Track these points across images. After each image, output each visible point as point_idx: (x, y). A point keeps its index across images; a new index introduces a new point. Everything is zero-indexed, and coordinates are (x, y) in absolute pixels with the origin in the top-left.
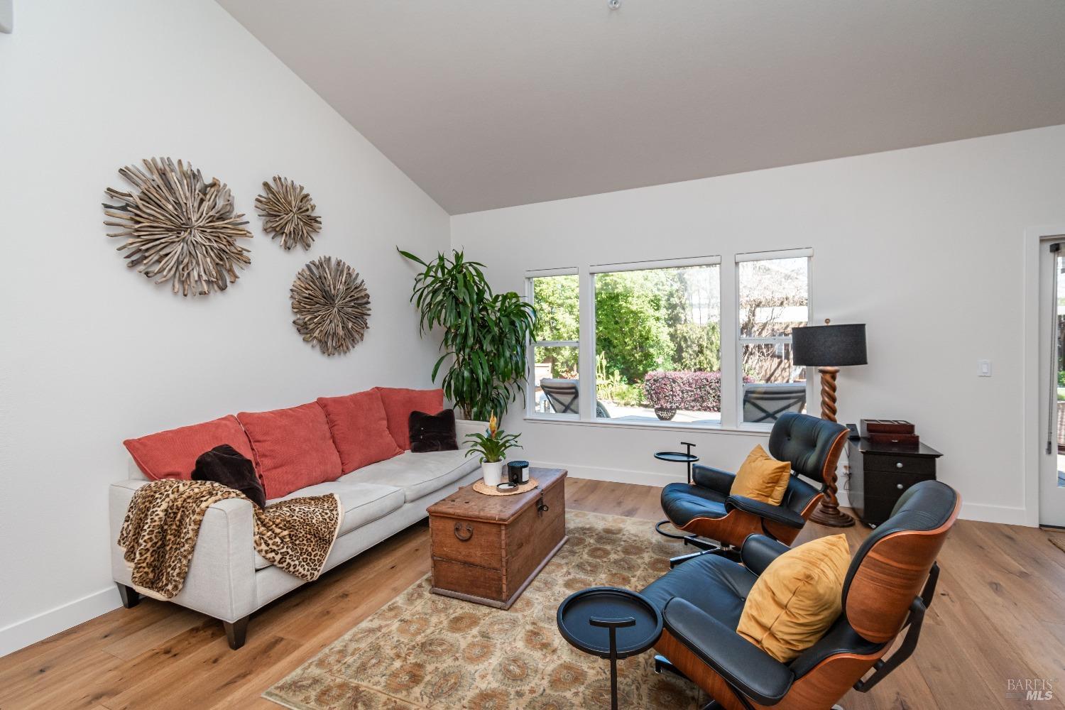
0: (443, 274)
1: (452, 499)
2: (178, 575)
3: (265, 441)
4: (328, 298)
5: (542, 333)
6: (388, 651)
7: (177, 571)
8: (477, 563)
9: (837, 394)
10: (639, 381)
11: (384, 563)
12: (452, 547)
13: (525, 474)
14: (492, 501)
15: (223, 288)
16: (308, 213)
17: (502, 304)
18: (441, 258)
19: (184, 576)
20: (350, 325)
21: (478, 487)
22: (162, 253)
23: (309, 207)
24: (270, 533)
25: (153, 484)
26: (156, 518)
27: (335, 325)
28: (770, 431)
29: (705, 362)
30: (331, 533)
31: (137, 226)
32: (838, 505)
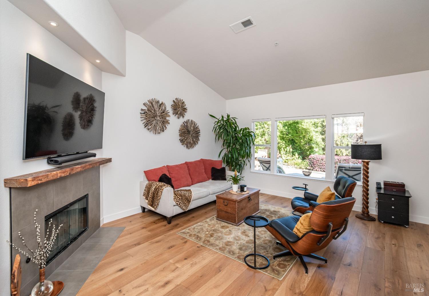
0: (223, 122)
1: (223, 194)
2: (157, 204)
3: (173, 173)
4: (189, 132)
5: (264, 137)
6: (205, 230)
7: (157, 203)
8: (229, 212)
9: (369, 171)
10: (307, 158)
11: (203, 211)
12: (222, 207)
13: (245, 189)
14: (234, 195)
15: (163, 131)
16: (184, 107)
17: (243, 132)
18: (223, 117)
19: (158, 204)
20: (194, 140)
21: (231, 192)
22: (151, 123)
23: (184, 105)
24: (177, 197)
25: (150, 182)
26: (152, 190)
27: (190, 140)
28: (335, 181)
29: (339, 151)
30: (191, 199)
31: (147, 117)
32: (369, 212)
